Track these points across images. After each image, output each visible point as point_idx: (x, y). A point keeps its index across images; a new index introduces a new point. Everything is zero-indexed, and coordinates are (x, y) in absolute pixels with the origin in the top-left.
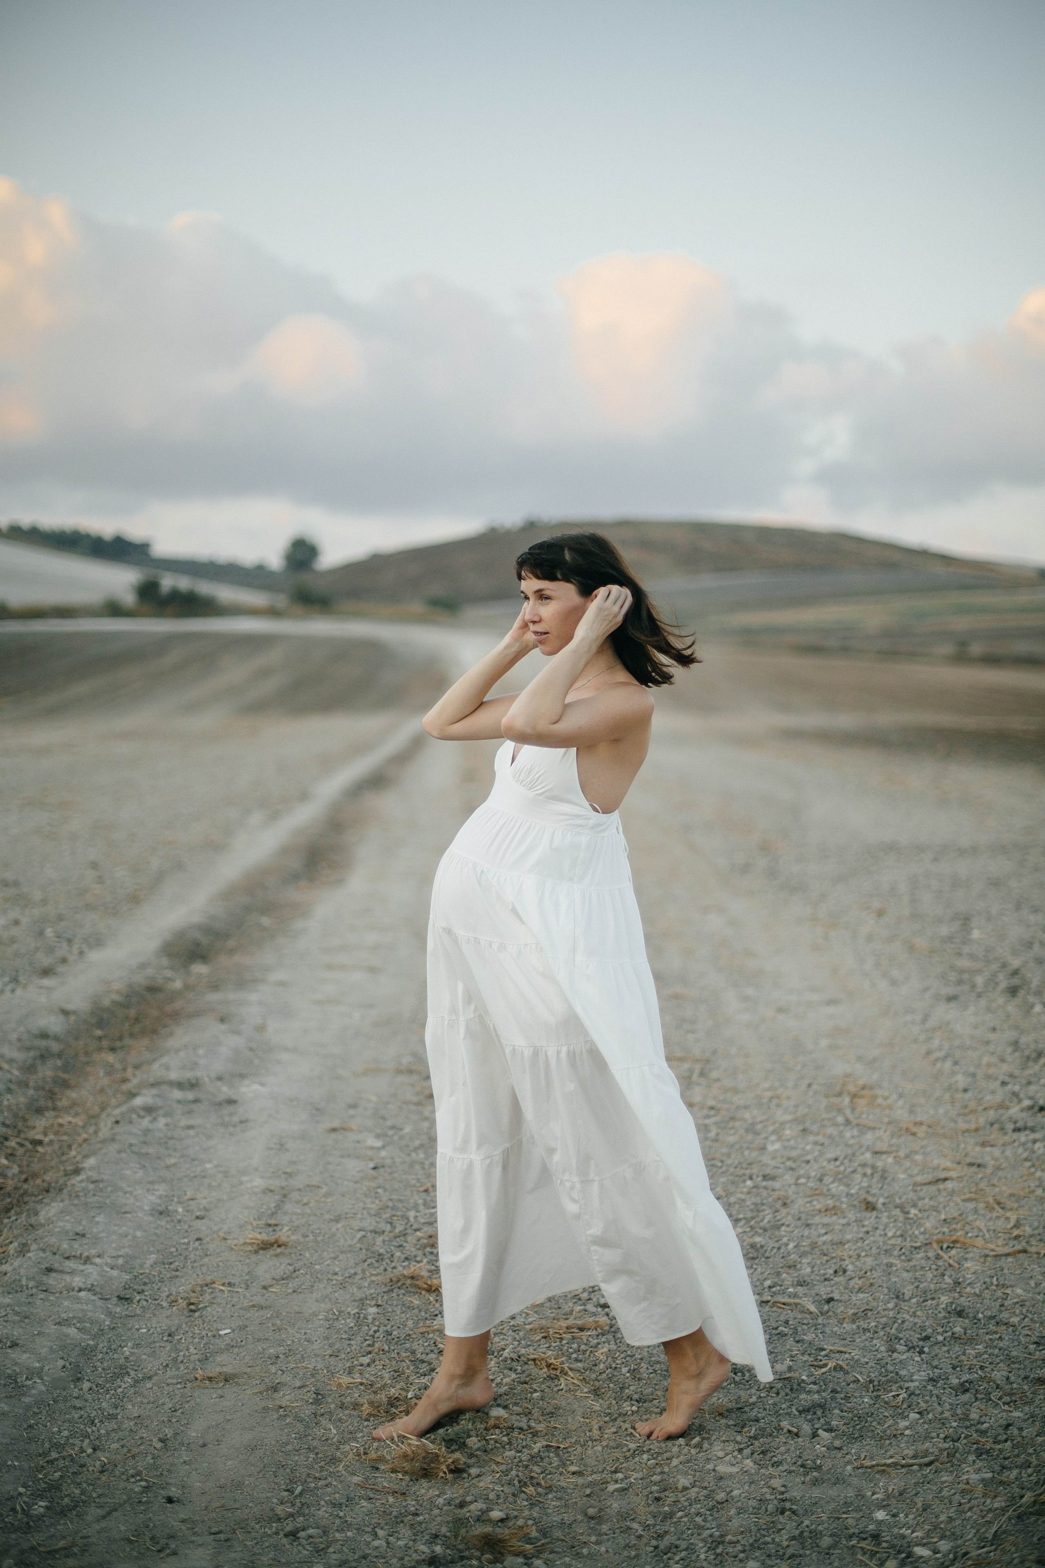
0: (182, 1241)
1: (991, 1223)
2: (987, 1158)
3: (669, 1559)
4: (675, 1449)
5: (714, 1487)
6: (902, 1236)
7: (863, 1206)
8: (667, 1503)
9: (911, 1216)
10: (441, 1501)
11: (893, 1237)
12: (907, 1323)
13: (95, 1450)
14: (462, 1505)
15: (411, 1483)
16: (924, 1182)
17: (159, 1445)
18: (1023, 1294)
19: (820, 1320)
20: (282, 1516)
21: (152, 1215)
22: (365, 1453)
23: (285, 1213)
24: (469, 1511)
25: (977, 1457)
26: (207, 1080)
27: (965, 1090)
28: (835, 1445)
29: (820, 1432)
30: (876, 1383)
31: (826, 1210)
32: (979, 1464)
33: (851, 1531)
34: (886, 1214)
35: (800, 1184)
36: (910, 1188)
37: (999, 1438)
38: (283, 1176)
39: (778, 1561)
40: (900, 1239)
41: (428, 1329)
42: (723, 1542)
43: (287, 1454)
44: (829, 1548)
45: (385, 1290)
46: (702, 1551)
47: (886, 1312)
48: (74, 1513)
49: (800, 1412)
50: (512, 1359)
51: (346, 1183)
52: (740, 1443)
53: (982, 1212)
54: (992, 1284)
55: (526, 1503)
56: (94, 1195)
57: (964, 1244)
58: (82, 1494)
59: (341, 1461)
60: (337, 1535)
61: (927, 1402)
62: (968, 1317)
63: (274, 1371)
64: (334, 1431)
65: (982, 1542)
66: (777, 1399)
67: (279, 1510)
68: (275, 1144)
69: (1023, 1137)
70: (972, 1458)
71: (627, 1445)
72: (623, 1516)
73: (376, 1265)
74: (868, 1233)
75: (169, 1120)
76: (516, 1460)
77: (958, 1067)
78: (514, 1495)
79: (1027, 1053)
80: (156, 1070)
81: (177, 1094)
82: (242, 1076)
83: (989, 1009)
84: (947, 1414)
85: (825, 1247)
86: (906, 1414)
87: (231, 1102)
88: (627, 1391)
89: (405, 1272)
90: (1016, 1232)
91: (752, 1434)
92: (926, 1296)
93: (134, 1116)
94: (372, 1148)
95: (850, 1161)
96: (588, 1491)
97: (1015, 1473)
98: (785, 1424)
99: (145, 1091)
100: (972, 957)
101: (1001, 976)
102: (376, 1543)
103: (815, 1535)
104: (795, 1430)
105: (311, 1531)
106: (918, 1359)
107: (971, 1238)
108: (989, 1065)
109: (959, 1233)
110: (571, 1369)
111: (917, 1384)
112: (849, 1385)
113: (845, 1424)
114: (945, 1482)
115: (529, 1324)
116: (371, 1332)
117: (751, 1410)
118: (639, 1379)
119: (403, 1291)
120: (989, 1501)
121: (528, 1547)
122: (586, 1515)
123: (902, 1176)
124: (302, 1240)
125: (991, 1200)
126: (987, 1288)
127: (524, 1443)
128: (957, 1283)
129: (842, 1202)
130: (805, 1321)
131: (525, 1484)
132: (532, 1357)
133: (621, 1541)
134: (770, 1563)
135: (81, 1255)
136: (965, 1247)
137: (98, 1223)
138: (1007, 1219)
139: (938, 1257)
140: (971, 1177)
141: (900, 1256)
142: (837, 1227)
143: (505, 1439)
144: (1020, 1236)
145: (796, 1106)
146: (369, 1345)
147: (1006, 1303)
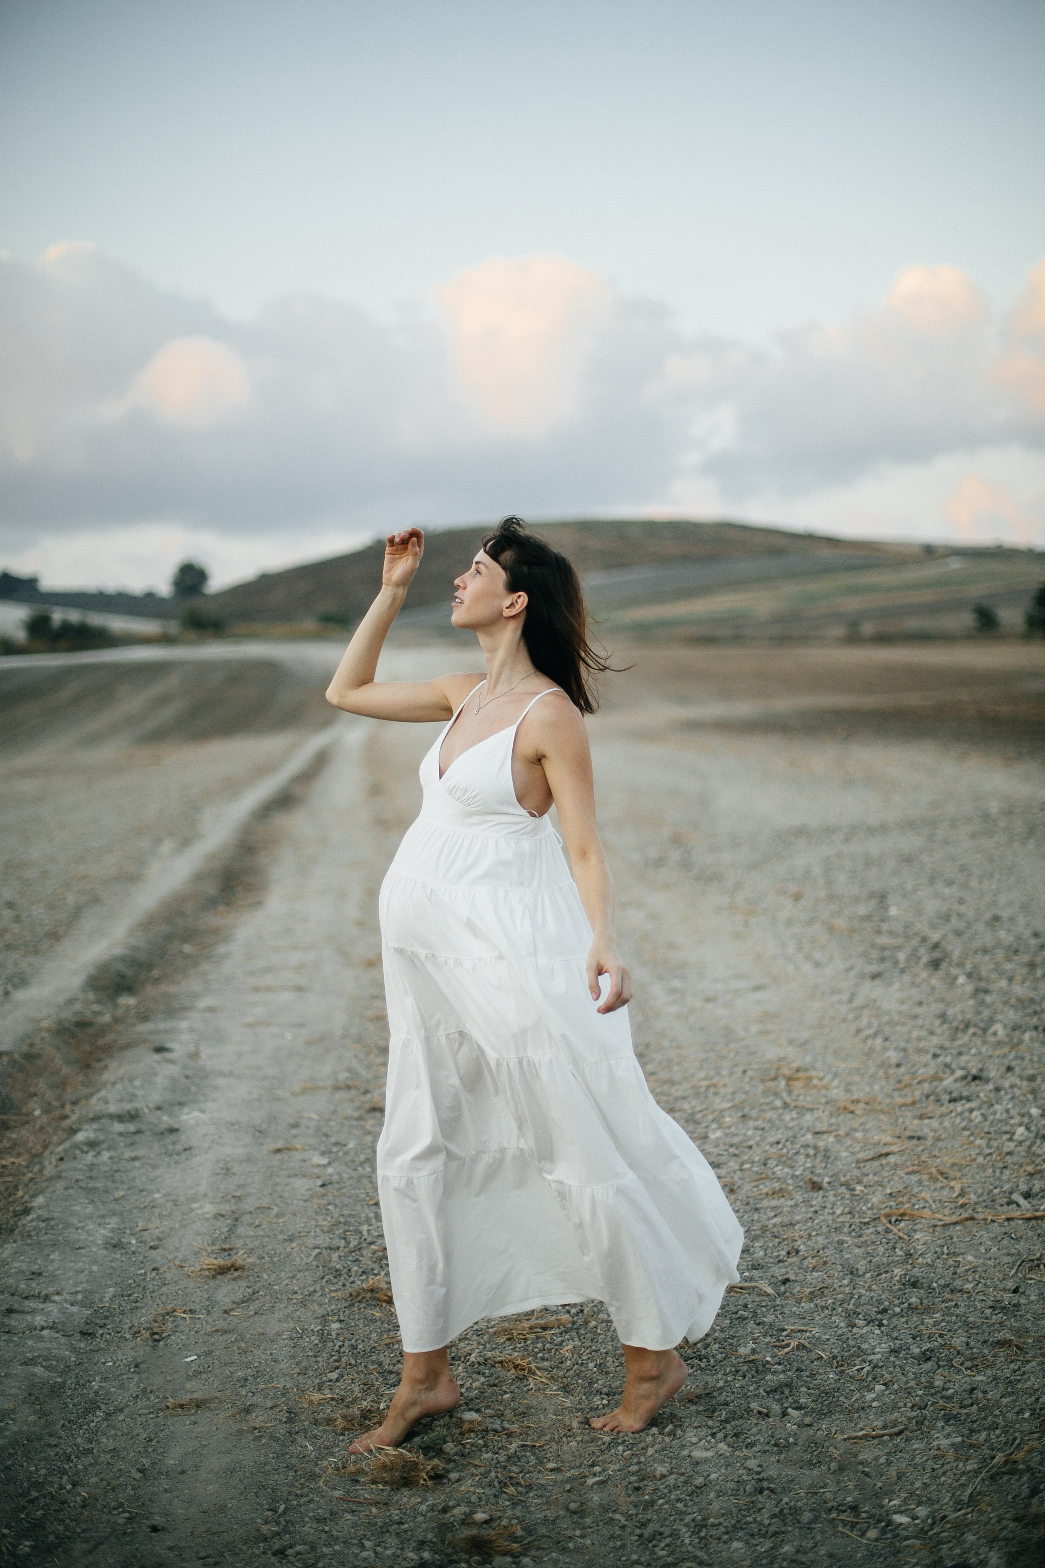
0: (139, 1272)
1: (936, 1194)
2: (926, 1130)
3: (654, 1546)
4: (649, 1439)
5: (692, 1473)
6: (850, 1213)
7: (809, 1186)
8: (647, 1491)
9: (857, 1192)
10: (423, 1508)
11: (841, 1214)
12: (863, 1298)
13: (74, 1485)
14: (445, 1510)
15: (392, 1493)
16: (867, 1158)
17: (138, 1476)
18: (974, 1260)
19: (778, 1302)
20: (269, 1535)
21: (106, 1249)
22: (344, 1467)
23: (239, 1237)
24: (453, 1516)
25: (946, 1423)
26: (146, 1110)
27: (898, 1065)
28: (806, 1422)
29: (790, 1410)
30: (839, 1358)
31: (773, 1194)
32: (948, 1429)
33: (830, 1504)
34: (832, 1193)
35: (746, 1169)
36: (854, 1165)
37: (965, 1402)
38: (233, 1200)
39: (761, 1540)
40: (849, 1216)
41: (393, 1340)
42: (705, 1526)
43: (267, 1474)
44: (810, 1523)
45: (346, 1305)
46: (686, 1535)
47: (842, 1289)
48: (60, 1550)
49: (768, 1393)
50: (479, 1363)
51: (296, 1202)
52: (712, 1428)
53: (926, 1183)
54: (943, 1253)
55: (508, 1503)
56: (46, 1233)
57: (912, 1215)
58: (66, 1530)
59: (320, 1477)
60: (324, 1549)
61: (891, 1373)
62: (922, 1288)
63: (244, 1393)
64: (310, 1448)
65: (959, 1505)
66: (743, 1382)
67: (265, 1529)
68: (222, 1169)
69: (959, 1107)
70: (940, 1424)
71: (602, 1439)
72: (605, 1508)
73: (334, 1281)
74: (816, 1212)
75: (113, 1153)
76: (494, 1462)
77: (888, 1043)
78: (495, 1496)
79: (955, 1024)
80: (95, 1104)
81: (118, 1127)
82: (181, 1104)
83: (913, 984)
84: (912, 1383)
85: (775, 1230)
86: (872, 1386)
87: (173, 1130)
88: (596, 1385)
89: (364, 1286)
90: (961, 1201)
91: (723, 1418)
92: (880, 1270)
93: (78, 1152)
94: (319, 1166)
95: (792, 1143)
96: (568, 1487)
97: (983, 1436)
98: (754, 1406)
99: (86, 1127)
100: (891, 933)
101: (922, 951)
102: (364, 1554)
103: (795, 1511)
104: (765, 1411)
105: (298, 1548)
106: (877, 1332)
107: (918, 1209)
108: (919, 1039)
109: (907, 1206)
110: (538, 1368)
111: (879, 1356)
112: (812, 1362)
113: (813, 1401)
114: (917, 1449)
115: (492, 1327)
116: (337, 1348)
117: (720, 1394)
118: (607, 1373)
119: (364, 1305)
120: (961, 1464)
121: (515, 1545)
122: (568, 1509)
123: (844, 1154)
124: (258, 1262)
125: (934, 1170)
126: (938, 1258)
127: (500, 1445)
128: (909, 1255)
129: (788, 1184)
130: (764, 1304)
131: (506, 1485)
132: (498, 1359)
133: (606, 1532)
134: (754, 1542)
135: (39, 1294)
136: (913, 1219)
137: (53, 1261)
138: (952, 1188)
139: (887, 1231)
140: (913, 1150)
141: (850, 1233)
142: (785, 1209)
143: (481, 1442)
144: (966, 1204)
145: (734, 1093)
146: (336, 1361)
147: (958, 1271)
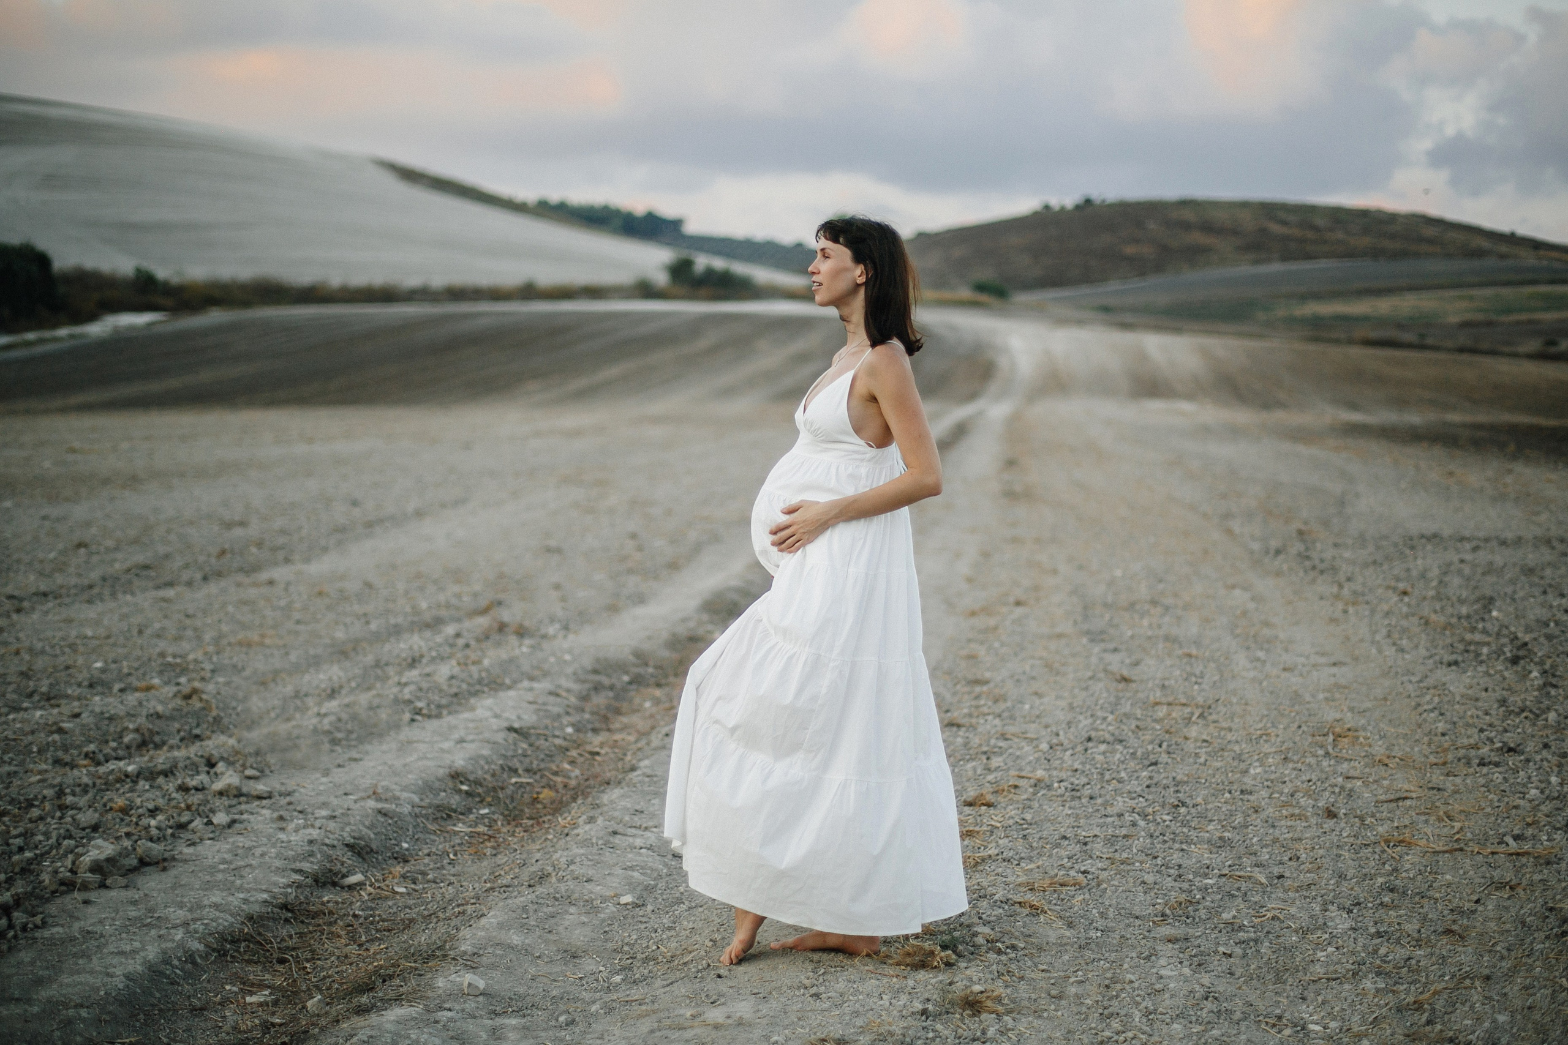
1: (1437, 830)
2: (1448, 785)
5: (1155, 981)
6: (1355, 836)
7: (1326, 814)
9: (1367, 822)
10: (934, 981)
11: (1347, 837)
14: (950, 983)
15: (911, 971)
16: (1386, 799)
19: (1268, 889)
25: (1377, 975)
27: (1443, 735)
29: (1251, 956)
30: (1305, 929)
31: (1292, 816)
32: (1377, 979)
33: (1260, 1011)
34: (1345, 821)
36: (1373, 804)
40: (1353, 839)
44: (1240, 1021)
47: (1327, 886)
49: (1236, 944)
50: (1002, 902)
52: (1181, 959)
53: (1432, 822)
54: (1426, 871)
61: (1345, 941)
62: (1396, 892)
66: (1219, 935)
71: (1088, 955)
72: (1079, 996)
74: (1325, 832)
78: (993, 980)
83: (1486, 674)
90: (1457, 837)
91: (1193, 953)
92: (1364, 876)
95: (1322, 782)
98: (1222, 948)
101: (1508, 648)
104: (1229, 952)
107: (1417, 839)
109: (1407, 838)
110: (1050, 910)
111: (1340, 931)
117: (1196, 940)
118: (1106, 919)
122: (1049, 994)
123: (1366, 795)
125: (1442, 813)
126: (1420, 874)
128: (1395, 870)
129: (1307, 811)
132: (1018, 900)
136: (1409, 846)
137: (654, 804)
138: (1453, 827)
139: (1383, 851)
140: (1430, 798)
141: (1349, 850)
142: (1298, 826)
143: (990, 947)
144: (1459, 840)
147: (1434, 885)
